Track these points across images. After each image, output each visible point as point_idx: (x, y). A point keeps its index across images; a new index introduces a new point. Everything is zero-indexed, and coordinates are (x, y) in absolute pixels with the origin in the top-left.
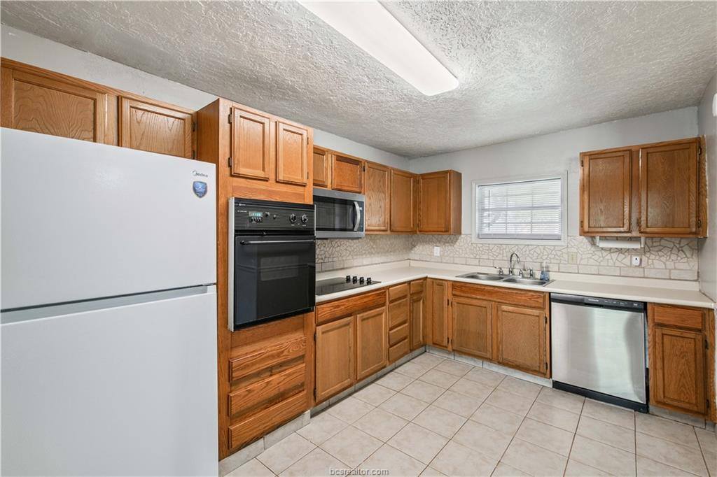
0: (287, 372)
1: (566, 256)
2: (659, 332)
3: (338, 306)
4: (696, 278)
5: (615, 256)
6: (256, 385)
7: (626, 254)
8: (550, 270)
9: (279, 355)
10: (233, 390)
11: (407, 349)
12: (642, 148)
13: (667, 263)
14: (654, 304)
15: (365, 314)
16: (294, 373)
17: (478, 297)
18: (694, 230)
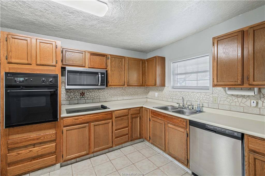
0: (43, 147)
1: (212, 99)
2: (252, 156)
3: (78, 119)
5: (240, 99)
6: (23, 151)
7: (247, 99)
8: (204, 106)
9: (38, 139)
10: (10, 153)
11: (127, 140)
15: (97, 123)
16: (48, 147)
17: (160, 118)
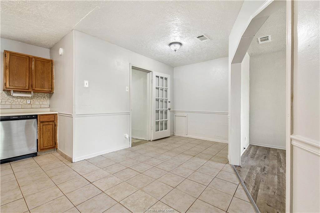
2: (42, 124)
4: (49, 107)
7: (24, 99)
12: (34, 58)
13: (40, 102)
14: (40, 115)
18: (50, 90)
